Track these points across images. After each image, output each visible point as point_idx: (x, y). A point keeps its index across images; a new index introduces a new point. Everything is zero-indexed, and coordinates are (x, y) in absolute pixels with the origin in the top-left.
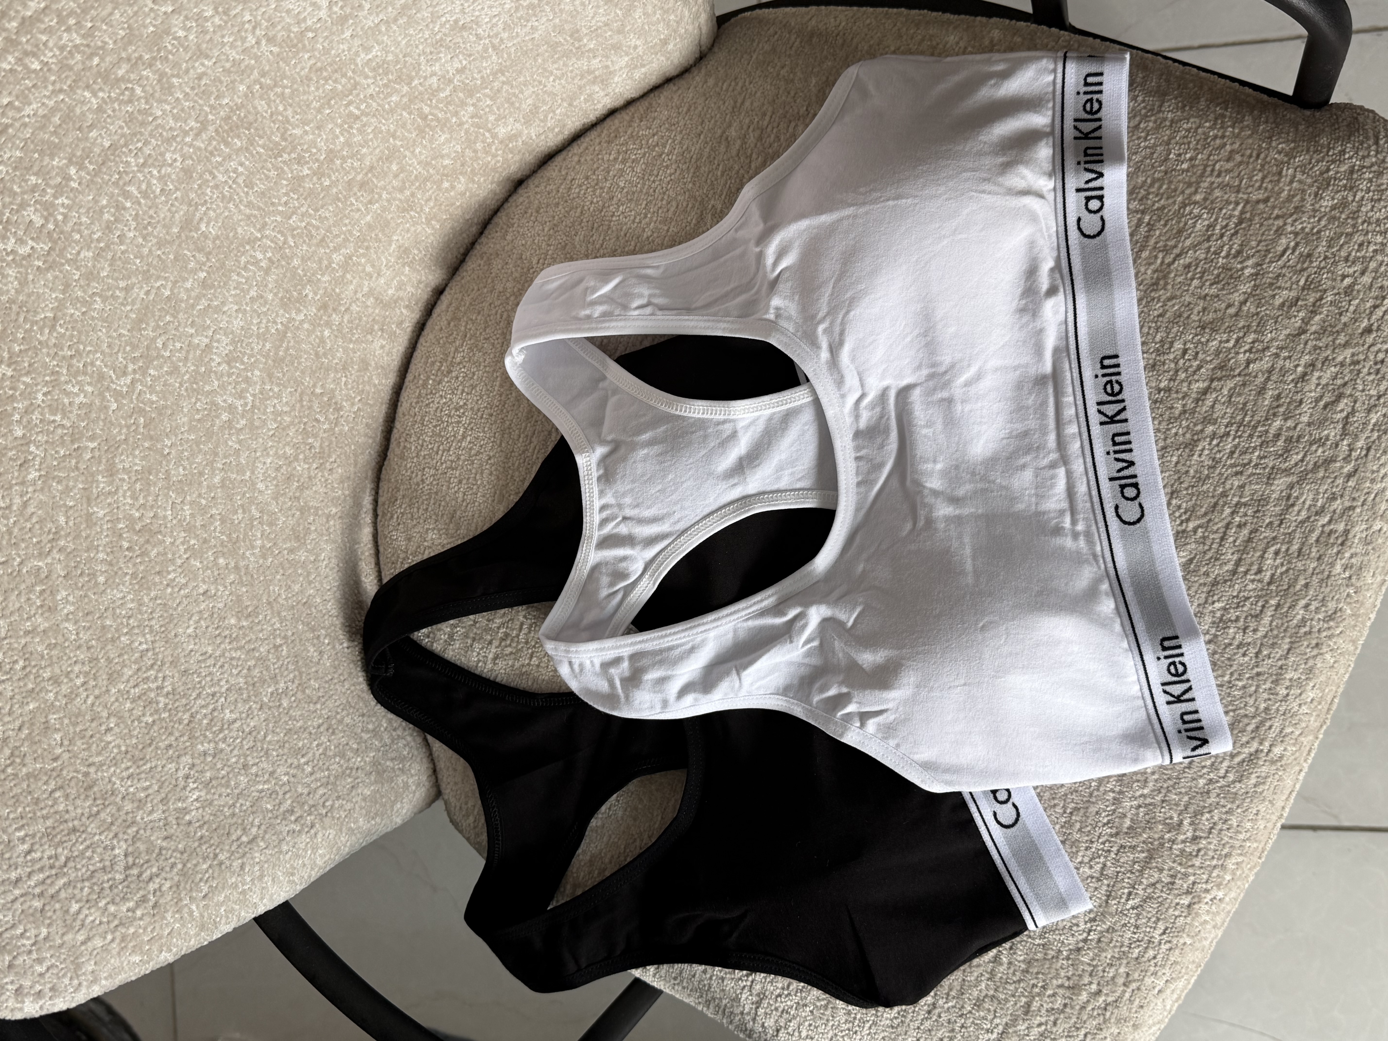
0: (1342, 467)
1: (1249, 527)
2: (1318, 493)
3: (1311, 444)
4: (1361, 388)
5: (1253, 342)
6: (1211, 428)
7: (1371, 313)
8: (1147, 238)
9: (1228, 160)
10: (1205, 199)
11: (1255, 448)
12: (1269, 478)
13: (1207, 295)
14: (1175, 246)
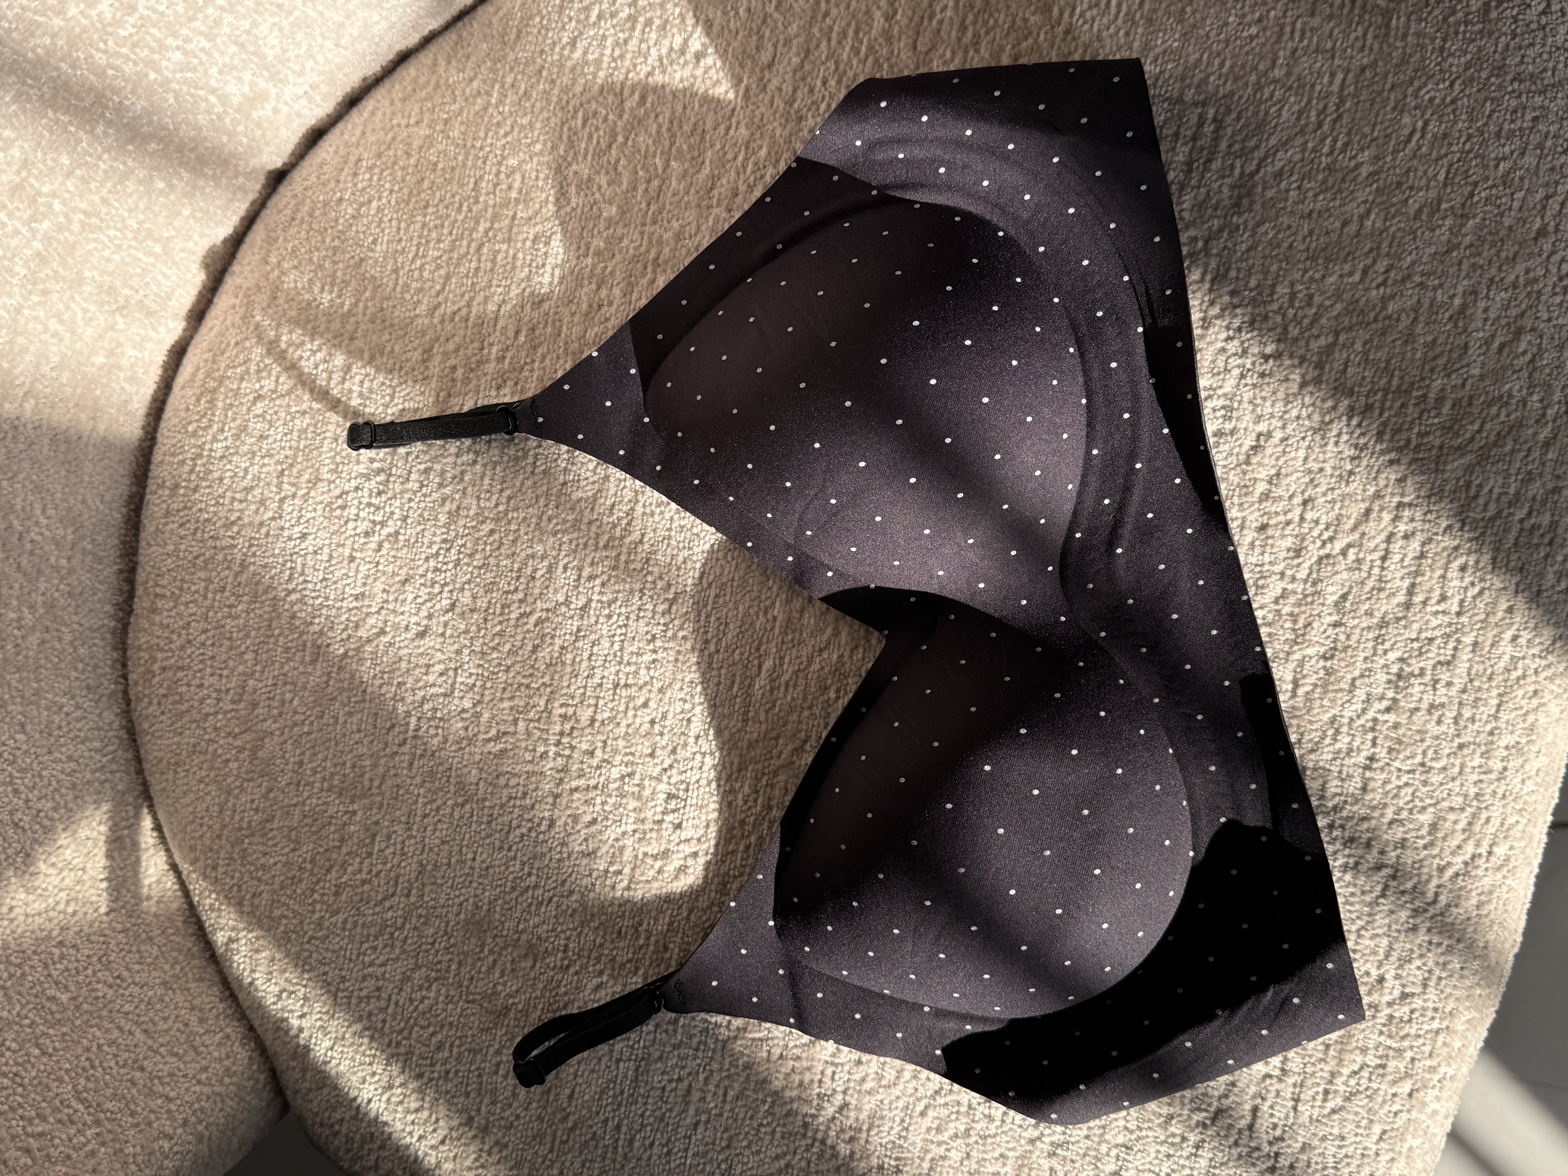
0: (1535, 434)
1: (1419, 537)
2: (1509, 476)
3: (1490, 405)
4: (1545, 316)
5: (1387, 271)
6: (1346, 402)
7: (1544, 207)
8: (1216, 139)
9: (1313, 15)
10: (1288, 74)
11: (1412, 422)
12: (1437, 463)
13: (1311, 212)
14: (1257, 147)
